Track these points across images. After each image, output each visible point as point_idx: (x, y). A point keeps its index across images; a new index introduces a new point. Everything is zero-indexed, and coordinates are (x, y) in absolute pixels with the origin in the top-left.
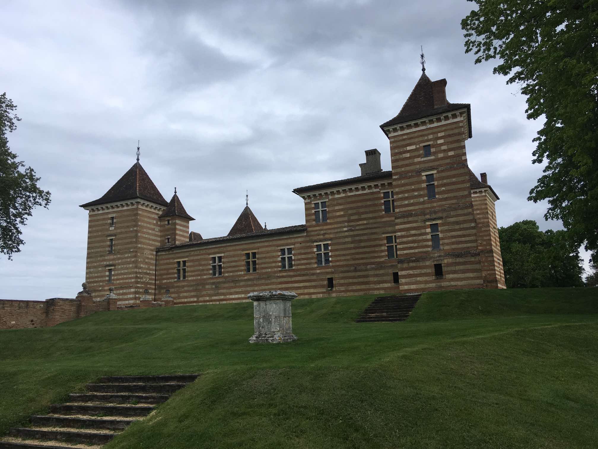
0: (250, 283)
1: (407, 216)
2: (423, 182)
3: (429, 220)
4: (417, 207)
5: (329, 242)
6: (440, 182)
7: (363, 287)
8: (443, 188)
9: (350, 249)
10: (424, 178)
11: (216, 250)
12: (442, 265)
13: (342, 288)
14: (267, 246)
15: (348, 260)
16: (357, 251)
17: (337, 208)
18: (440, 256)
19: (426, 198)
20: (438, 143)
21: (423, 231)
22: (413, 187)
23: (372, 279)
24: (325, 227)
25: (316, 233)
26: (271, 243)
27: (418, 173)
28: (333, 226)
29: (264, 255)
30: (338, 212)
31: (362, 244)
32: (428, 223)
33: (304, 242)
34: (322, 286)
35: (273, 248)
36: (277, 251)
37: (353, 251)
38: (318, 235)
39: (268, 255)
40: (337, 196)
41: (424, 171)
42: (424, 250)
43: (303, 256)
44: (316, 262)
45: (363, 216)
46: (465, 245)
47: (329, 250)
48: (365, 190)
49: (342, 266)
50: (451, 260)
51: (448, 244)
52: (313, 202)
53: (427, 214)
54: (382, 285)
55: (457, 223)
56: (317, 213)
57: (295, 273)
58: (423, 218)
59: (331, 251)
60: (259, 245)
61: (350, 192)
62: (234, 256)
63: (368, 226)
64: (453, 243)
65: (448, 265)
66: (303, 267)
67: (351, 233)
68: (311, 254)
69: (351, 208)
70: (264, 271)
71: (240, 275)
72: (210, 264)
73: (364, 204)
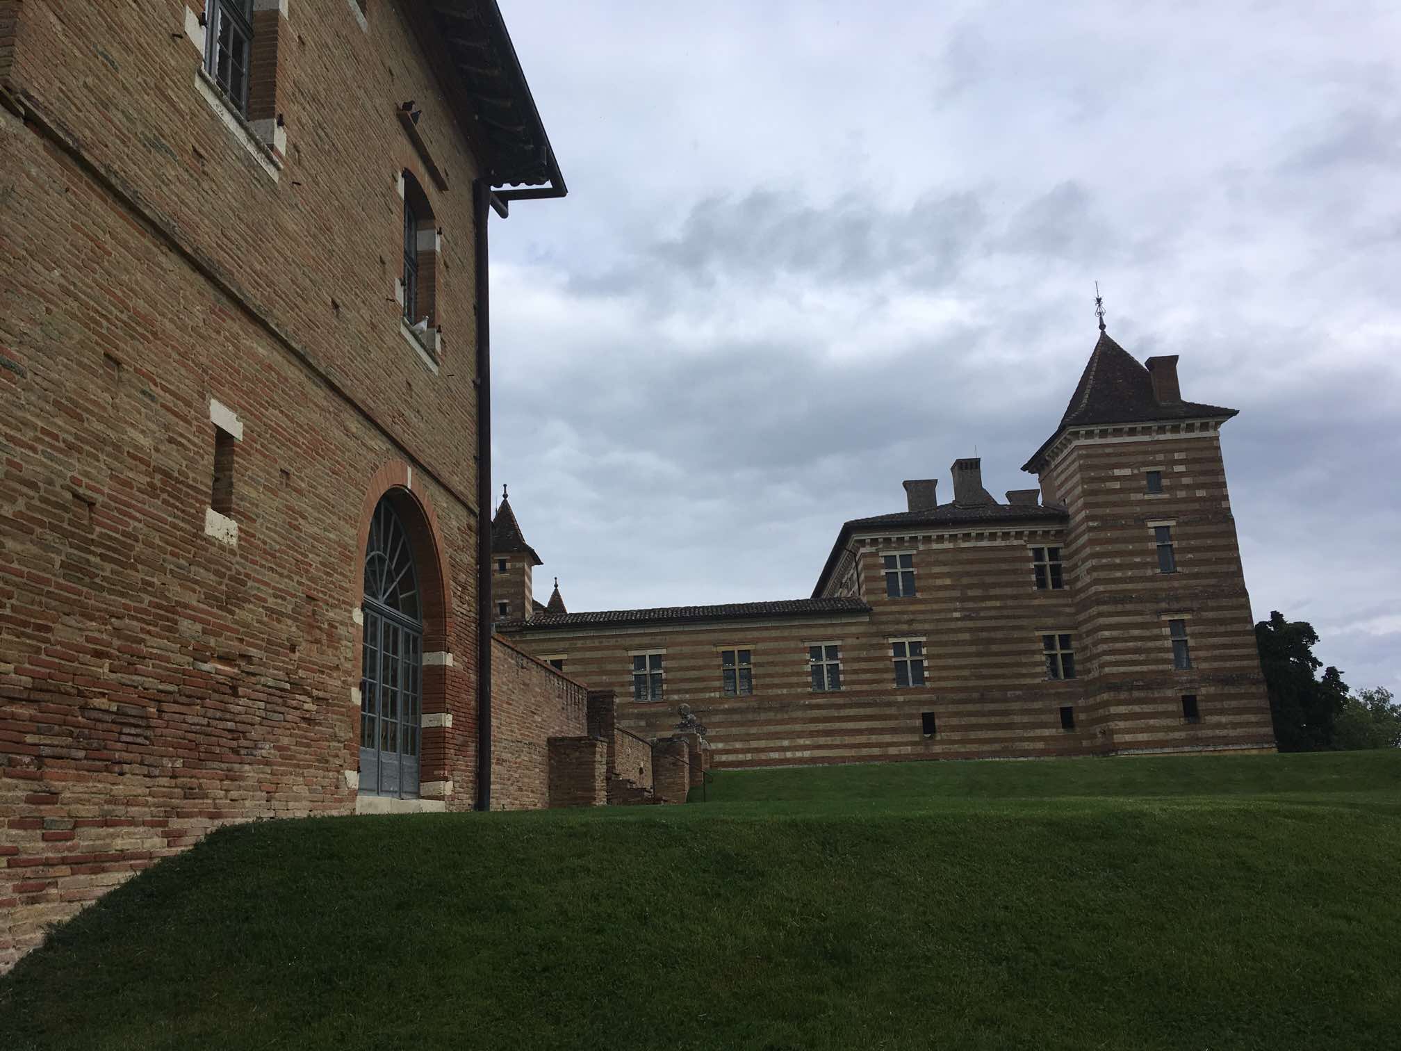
0: (736, 717)
1: (1122, 601)
2: (1150, 539)
3: (1167, 612)
4: (1140, 586)
5: (923, 639)
6: (1184, 544)
7: (1001, 734)
8: (1190, 556)
9: (969, 655)
10: (1152, 532)
11: (646, 640)
12: (1198, 698)
13: (956, 736)
14: (776, 639)
15: (965, 678)
16: (985, 660)
17: (936, 570)
18: (1191, 681)
19: (1158, 571)
20: (1175, 470)
21: (1156, 631)
22: (1131, 547)
23: (1017, 719)
24: (912, 608)
25: (891, 618)
26: (786, 633)
27: (1141, 521)
28: (929, 607)
29: (770, 658)
30: (939, 578)
31: (994, 648)
32: (1165, 618)
33: (865, 635)
34: (912, 730)
35: (792, 644)
36: (803, 650)
37: (976, 660)
38: (898, 622)
39: (778, 658)
40: (935, 546)
41: (1154, 518)
42: (1161, 667)
43: (864, 665)
44: (894, 679)
45: (993, 592)
46: (1238, 664)
47: (921, 655)
48: (995, 540)
49: (952, 690)
50: (1212, 690)
51: (1206, 659)
52: (880, 554)
53: (1163, 600)
54: (1038, 732)
55: (1222, 622)
56: (892, 578)
57: (847, 700)
58: (1154, 606)
59: (928, 657)
60: (756, 634)
61: (964, 541)
62: (693, 656)
63: (1005, 613)
64: (1215, 659)
65: (1209, 698)
66: (865, 687)
67: (970, 624)
68: (883, 660)
69: (968, 574)
70: (771, 692)
71: (710, 698)
72: (630, 672)
73: (993, 567)
